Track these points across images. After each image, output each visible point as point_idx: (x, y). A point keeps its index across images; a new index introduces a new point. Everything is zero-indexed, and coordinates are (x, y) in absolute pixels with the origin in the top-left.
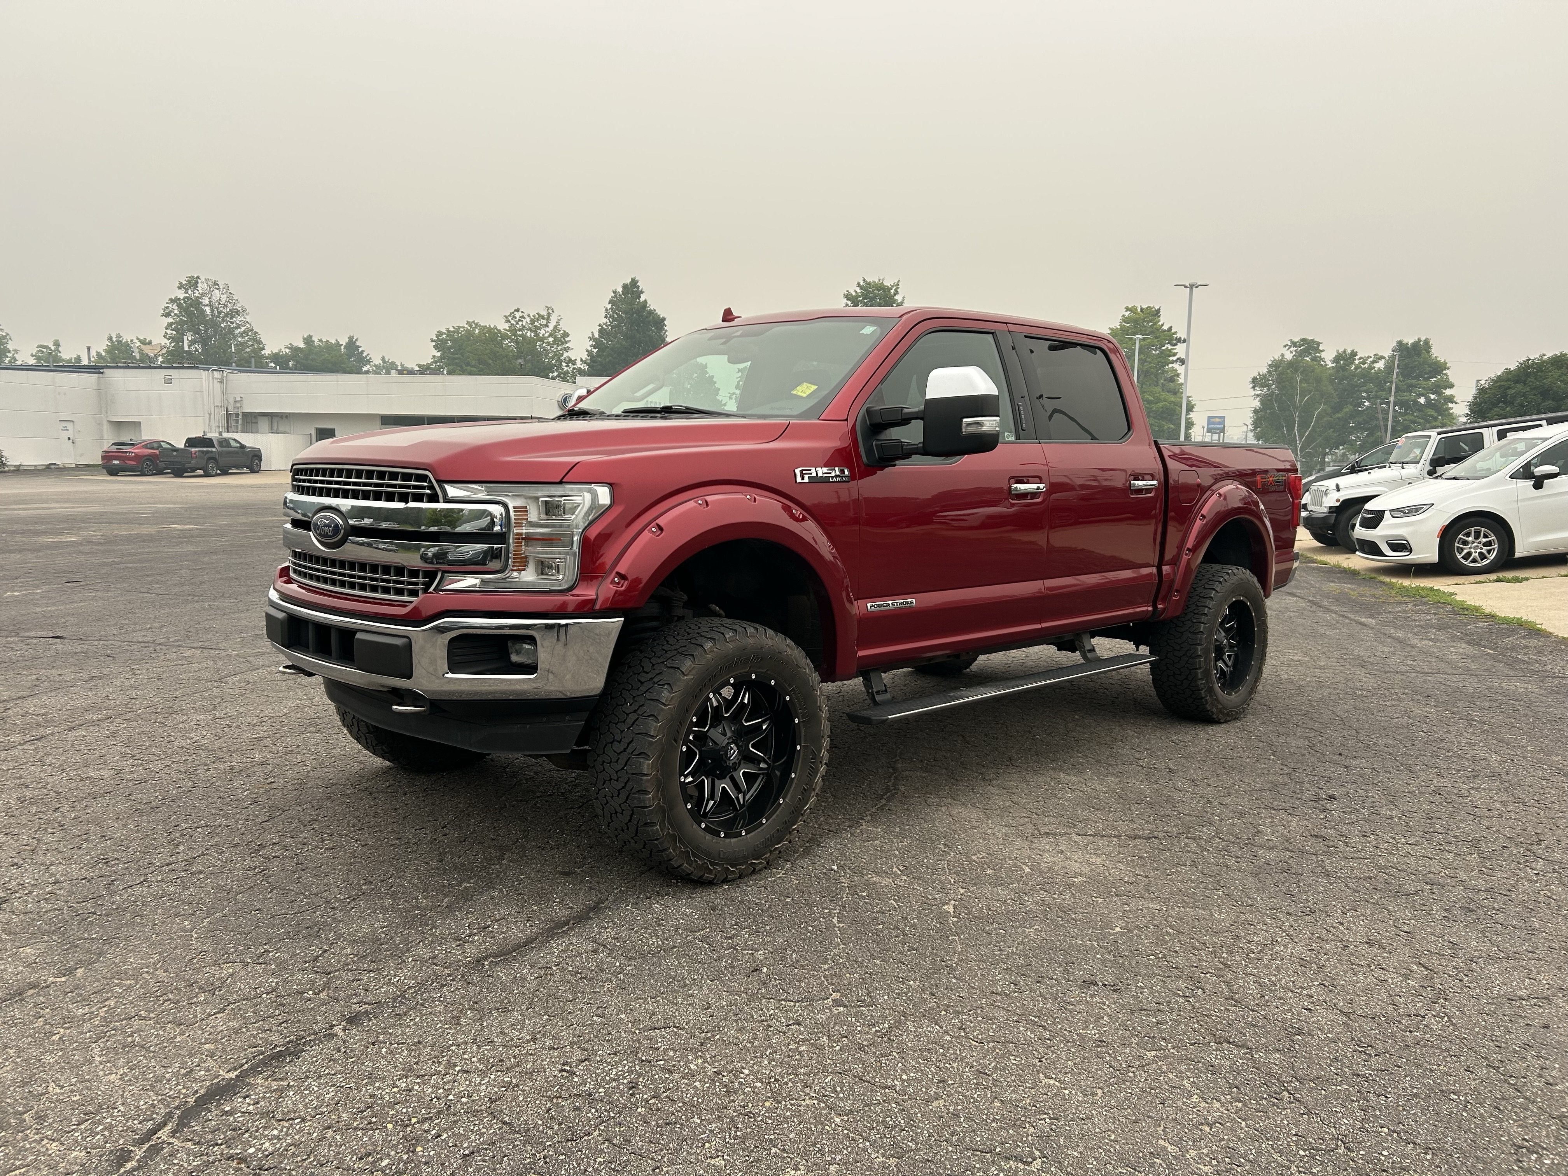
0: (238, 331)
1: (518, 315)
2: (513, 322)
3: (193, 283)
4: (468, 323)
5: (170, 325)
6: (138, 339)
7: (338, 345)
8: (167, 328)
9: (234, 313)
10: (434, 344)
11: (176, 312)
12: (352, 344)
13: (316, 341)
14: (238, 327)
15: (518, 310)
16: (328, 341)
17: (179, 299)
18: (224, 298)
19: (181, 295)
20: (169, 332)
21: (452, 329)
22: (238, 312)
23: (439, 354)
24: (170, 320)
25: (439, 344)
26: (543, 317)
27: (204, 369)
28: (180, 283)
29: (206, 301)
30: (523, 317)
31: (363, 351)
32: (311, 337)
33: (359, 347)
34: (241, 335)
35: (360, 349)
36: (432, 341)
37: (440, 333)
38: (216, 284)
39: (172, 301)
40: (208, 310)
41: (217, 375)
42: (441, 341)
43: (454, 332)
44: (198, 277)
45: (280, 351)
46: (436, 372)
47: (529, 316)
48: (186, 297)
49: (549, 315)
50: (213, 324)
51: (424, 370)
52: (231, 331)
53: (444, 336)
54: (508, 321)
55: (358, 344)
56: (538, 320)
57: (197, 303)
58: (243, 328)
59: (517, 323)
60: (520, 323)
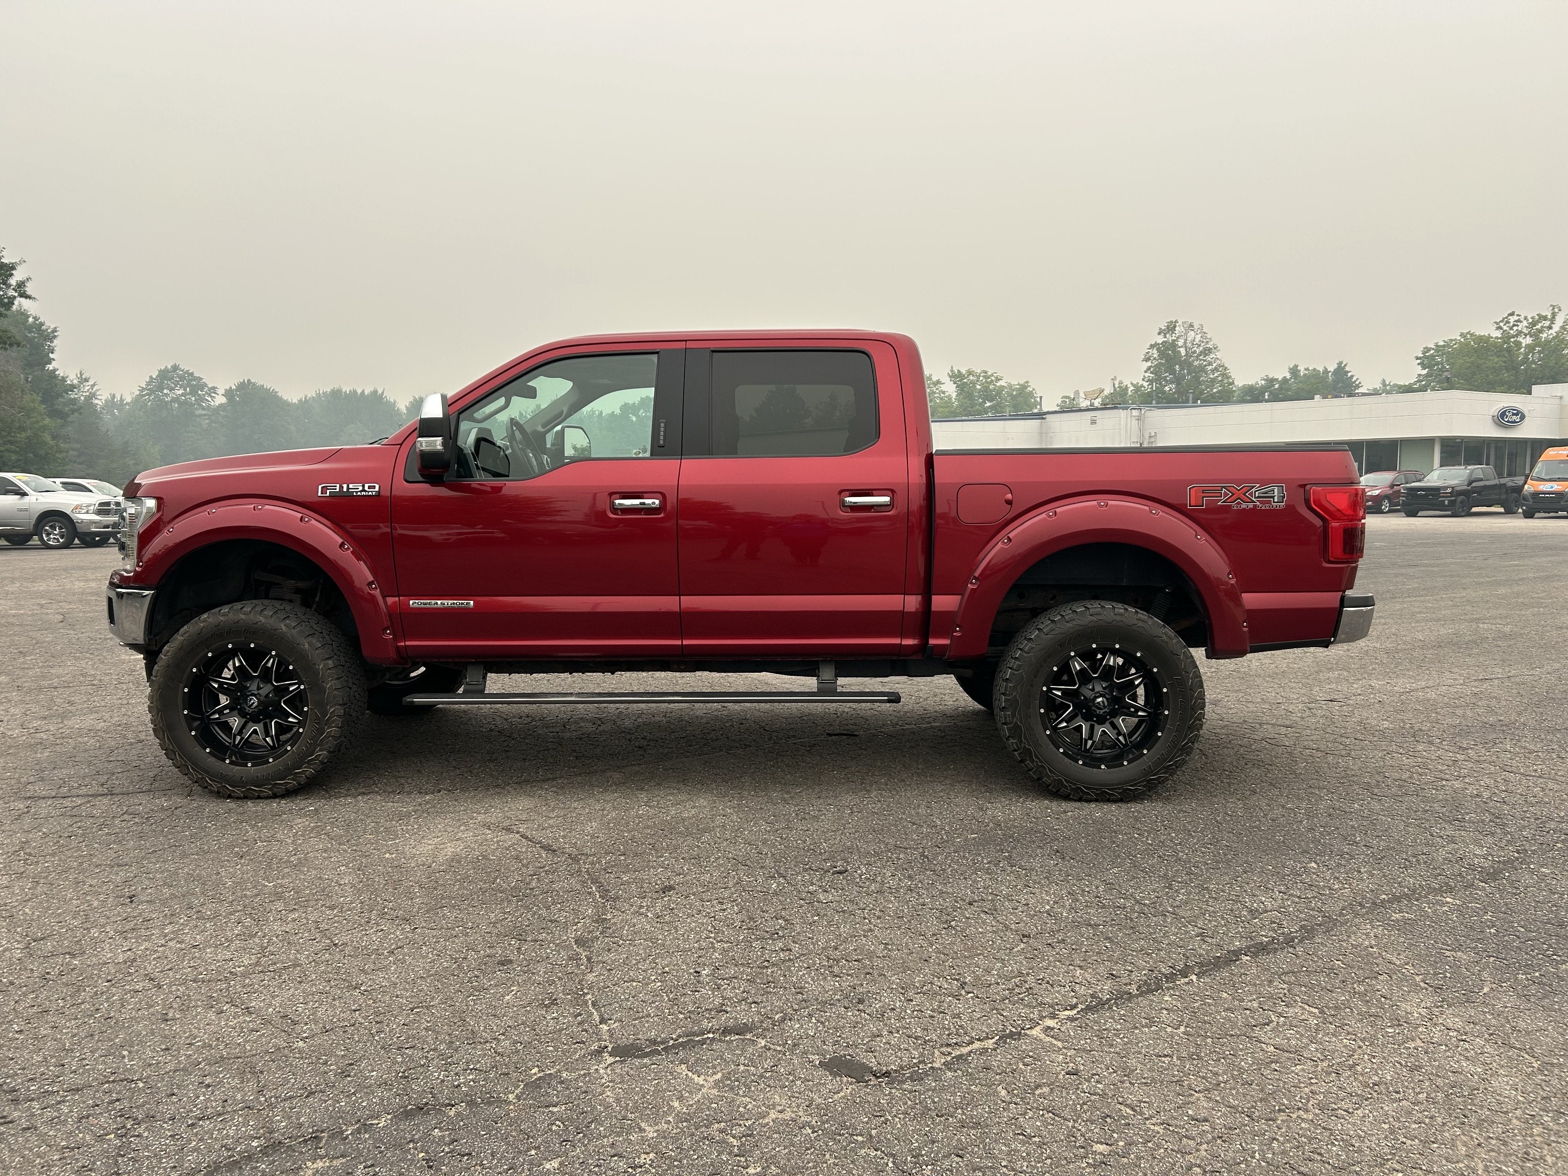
0: (1210, 368)
1: (1512, 319)
2: (1505, 328)
3: (1171, 327)
4: (1462, 335)
5: (1149, 368)
6: (1132, 383)
7: (1326, 371)
8: (1146, 372)
9: (1207, 351)
10: (1419, 361)
11: (1155, 356)
12: (1341, 370)
13: (1302, 370)
14: (1210, 364)
15: (1512, 314)
16: (1315, 369)
17: (1158, 344)
18: (1198, 338)
19: (1160, 339)
20: (1147, 375)
21: (1442, 343)
22: (1210, 350)
23: (1425, 372)
24: (1149, 364)
25: (1426, 361)
26: (1545, 318)
27: (1123, 409)
28: (1160, 329)
29: (1181, 342)
30: (1519, 321)
31: (1352, 376)
32: (1296, 366)
33: (1348, 372)
34: (1213, 371)
35: (1349, 374)
36: (1417, 358)
37: (1427, 350)
38: (1191, 326)
39: (1152, 347)
40: (1183, 351)
41: (1135, 413)
42: (1427, 357)
43: (1444, 346)
44: (1176, 322)
45: (1257, 383)
46: (1423, 389)
47: (1526, 318)
48: (1164, 342)
49: (1554, 315)
50: (1186, 364)
51: (1408, 389)
52: (1202, 369)
53: (1432, 352)
54: (1500, 328)
55: (1347, 369)
56: (1538, 322)
57: (1173, 345)
58: (1215, 365)
59: (1511, 329)
60: (1515, 328)
